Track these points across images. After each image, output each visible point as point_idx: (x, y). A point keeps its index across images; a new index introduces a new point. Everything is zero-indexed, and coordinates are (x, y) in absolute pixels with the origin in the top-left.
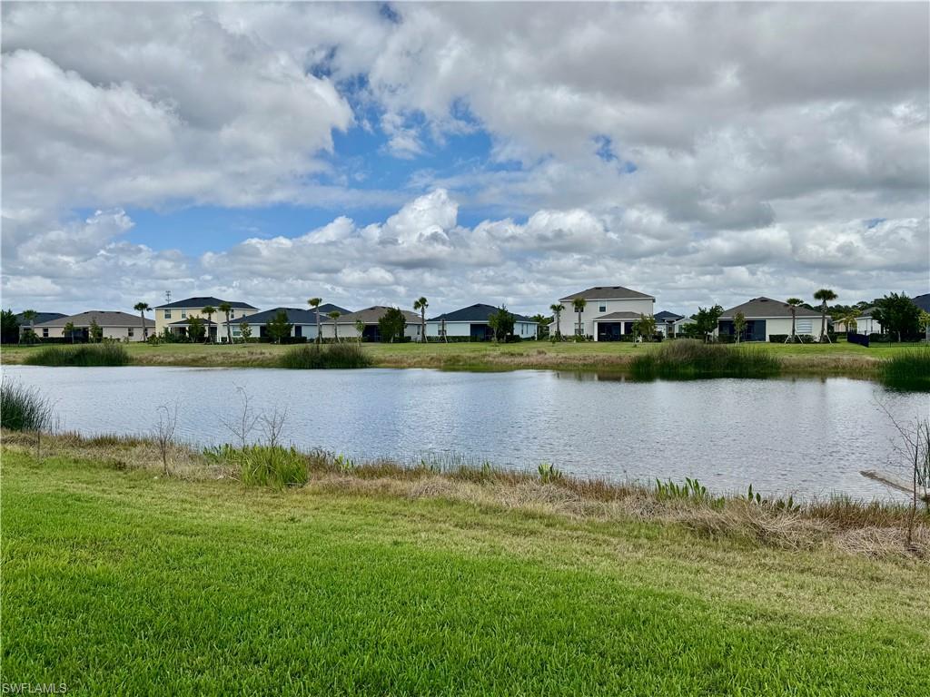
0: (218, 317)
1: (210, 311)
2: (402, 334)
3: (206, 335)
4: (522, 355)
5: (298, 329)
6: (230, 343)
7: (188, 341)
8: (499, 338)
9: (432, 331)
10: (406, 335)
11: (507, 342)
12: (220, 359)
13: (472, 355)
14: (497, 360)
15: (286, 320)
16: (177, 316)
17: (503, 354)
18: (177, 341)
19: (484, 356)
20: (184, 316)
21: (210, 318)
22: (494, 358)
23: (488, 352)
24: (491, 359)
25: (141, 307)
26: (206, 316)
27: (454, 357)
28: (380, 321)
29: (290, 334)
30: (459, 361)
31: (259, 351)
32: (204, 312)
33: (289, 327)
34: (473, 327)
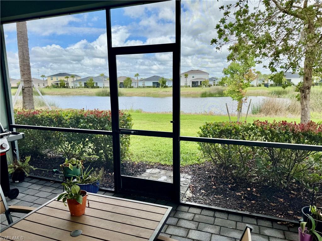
0: (70, 80)
1: (67, 78)
2: (130, 85)
3: (66, 86)
4: (169, 92)
5: (97, 83)
6: (75, 88)
7: (60, 87)
8: (162, 86)
9: (141, 84)
10: (132, 86)
11: (164, 88)
12: (75, 93)
13: (154, 92)
14: (162, 93)
15: (93, 81)
16: (55, 79)
17: (163, 91)
18: (56, 88)
19: (158, 92)
20: (57, 79)
21: (67, 80)
22: (161, 92)
23: (159, 91)
24: (160, 93)
25: (43, 76)
26: (66, 80)
27: (149, 93)
28: (124, 81)
29: (94, 85)
30: (151, 94)
31: (87, 91)
32: (66, 78)
33: (94, 83)
34: (153, 83)
